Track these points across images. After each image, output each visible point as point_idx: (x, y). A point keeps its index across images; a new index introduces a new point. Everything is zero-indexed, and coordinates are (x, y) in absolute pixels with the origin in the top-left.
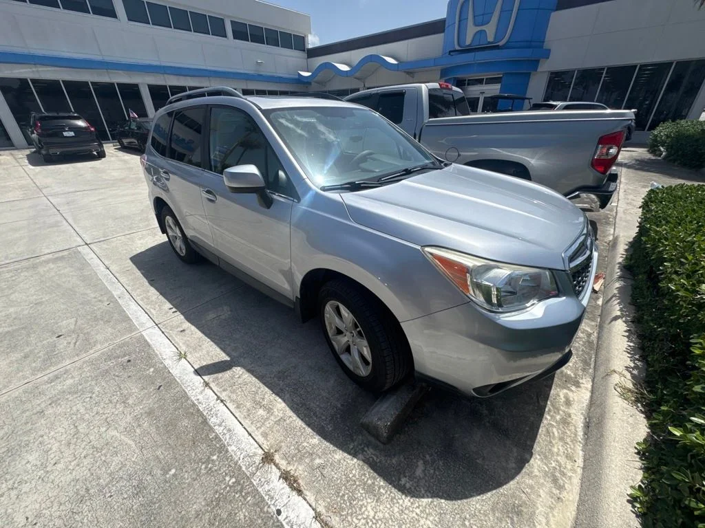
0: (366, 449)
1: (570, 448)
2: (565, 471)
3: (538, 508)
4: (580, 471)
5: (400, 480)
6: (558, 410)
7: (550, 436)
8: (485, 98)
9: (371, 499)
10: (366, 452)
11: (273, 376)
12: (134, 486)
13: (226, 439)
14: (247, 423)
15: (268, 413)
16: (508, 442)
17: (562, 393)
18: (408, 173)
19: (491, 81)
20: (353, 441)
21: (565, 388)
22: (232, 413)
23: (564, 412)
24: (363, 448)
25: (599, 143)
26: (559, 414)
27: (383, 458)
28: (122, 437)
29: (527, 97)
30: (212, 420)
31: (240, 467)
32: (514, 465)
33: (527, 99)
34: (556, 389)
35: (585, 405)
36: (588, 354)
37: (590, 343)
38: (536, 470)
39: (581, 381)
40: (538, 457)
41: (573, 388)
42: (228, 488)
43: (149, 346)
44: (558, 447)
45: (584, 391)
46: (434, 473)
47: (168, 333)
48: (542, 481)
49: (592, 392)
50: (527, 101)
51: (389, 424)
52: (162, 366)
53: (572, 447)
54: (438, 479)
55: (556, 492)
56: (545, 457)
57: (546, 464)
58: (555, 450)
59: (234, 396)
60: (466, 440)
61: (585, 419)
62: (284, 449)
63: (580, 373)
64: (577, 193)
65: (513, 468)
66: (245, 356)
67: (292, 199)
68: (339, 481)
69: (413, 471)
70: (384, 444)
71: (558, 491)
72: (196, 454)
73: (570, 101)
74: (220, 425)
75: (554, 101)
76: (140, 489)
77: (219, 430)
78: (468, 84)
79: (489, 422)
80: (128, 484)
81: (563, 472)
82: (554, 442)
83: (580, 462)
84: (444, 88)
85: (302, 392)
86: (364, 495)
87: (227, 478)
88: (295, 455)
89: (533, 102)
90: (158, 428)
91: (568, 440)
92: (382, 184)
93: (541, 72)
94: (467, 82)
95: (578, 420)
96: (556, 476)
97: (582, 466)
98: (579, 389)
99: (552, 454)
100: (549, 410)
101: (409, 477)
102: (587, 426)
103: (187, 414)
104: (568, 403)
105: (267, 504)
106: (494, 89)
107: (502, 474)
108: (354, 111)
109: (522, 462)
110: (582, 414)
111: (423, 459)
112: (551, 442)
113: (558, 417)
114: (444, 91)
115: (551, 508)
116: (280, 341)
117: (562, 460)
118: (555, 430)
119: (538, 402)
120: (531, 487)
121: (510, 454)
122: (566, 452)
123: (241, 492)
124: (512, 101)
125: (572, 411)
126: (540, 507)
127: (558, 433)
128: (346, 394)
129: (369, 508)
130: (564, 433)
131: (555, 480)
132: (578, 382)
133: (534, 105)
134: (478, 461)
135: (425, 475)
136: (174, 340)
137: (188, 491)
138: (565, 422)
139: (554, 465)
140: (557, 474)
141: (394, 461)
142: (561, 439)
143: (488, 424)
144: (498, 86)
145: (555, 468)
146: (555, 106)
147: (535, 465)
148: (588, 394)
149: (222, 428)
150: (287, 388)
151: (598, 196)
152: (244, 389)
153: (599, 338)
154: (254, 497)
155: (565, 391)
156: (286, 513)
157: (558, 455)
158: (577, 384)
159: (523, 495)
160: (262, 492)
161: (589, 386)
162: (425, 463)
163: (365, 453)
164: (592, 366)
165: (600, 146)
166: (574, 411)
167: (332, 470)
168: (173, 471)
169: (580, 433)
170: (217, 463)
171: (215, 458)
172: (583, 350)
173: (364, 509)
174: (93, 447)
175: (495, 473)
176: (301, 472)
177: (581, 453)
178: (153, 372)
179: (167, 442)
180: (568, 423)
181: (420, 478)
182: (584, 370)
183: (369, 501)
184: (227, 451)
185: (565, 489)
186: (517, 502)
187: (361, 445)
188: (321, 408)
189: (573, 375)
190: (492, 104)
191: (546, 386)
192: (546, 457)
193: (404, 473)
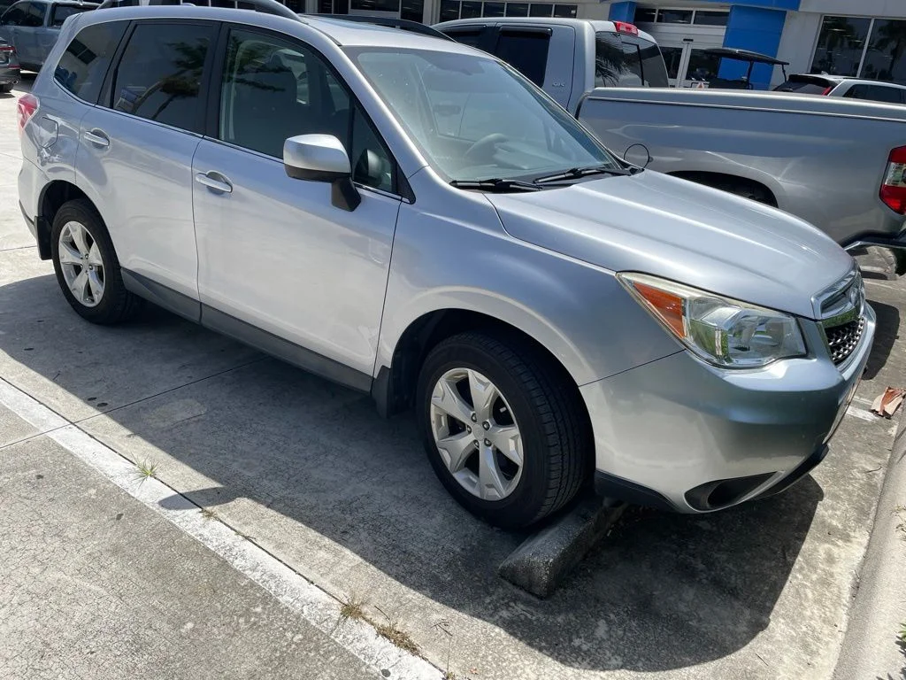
0: (512, 604)
1: (830, 612)
2: (820, 636)
3: (779, 674)
4: (841, 636)
5: (571, 640)
6: (815, 568)
7: (800, 597)
8: (693, 50)
9: (529, 661)
10: (513, 608)
11: (330, 507)
12: (128, 641)
13: (271, 587)
14: (300, 567)
15: (335, 556)
16: (737, 604)
17: (823, 548)
18: (577, 175)
19: (707, 18)
20: (490, 594)
21: (827, 542)
22: (269, 554)
23: (824, 570)
24: (507, 603)
25: (891, 159)
26: (816, 572)
27: (541, 616)
28: (77, 581)
29: (778, 59)
30: (237, 562)
31: (307, 623)
32: (745, 629)
33: (779, 63)
34: (812, 543)
35: (855, 563)
36: (866, 500)
37: (871, 487)
38: (778, 635)
39: (852, 534)
40: (782, 621)
41: (840, 543)
42: (293, 646)
43: (72, 455)
44: (811, 610)
45: (856, 546)
46: (624, 634)
47: (103, 437)
48: (786, 646)
49: (868, 547)
50: (777, 68)
51: (551, 560)
52: (112, 486)
53: (833, 610)
54: (631, 642)
55: (804, 657)
56: (792, 622)
57: (792, 628)
58: (808, 613)
59: (267, 532)
60: (672, 599)
61: (855, 579)
62: (376, 601)
63: (852, 524)
64: (859, 243)
65: (744, 632)
66: (270, 477)
67: (400, 197)
68: (475, 641)
69: (591, 631)
70: (541, 598)
71: (808, 657)
72: (222, 605)
73: (862, 77)
74: (254, 570)
75: (831, 73)
76: (138, 646)
77: (255, 576)
78: (660, 20)
79: (707, 579)
80: (115, 639)
81: (818, 638)
82: (806, 604)
83: (843, 626)
84: (624, 33)
85: (389, 530)
86: (517, 656)
87: (289, 635)
88: (397, 609)
89: (790, 71)
90: (139, 571)
91: (828, 603)
92: (539, 188)
93: (807, 14)
94: (656, 14)
95: (845, 581)
96: (806, 642)
97: (845, 630)
98: (849, 544)
99: (804, 618)
100: (802, 568)
101: (585, 638)
102: (857, 587)
103: (187, 554)
104: (831, 560)
105: (365, 664)
106: (712, 37)
107: (728, 638)
108: (481, 63)
109: (759, 626)
110: (851, 573)
111: (606, 619)
112: (802, 604)
113: (814, 577)
114: (624, 38)
115: (797, 673)
116: (330, 458)
117: (817, 624)
118: (808, 591)
119: (785, 558)
120: (771, 653)
121: (741, 617)
122: (823, 615)
123: (317, 649)
124: (747, 64)
125: (836, 570)
126: (781, 673)
127: (814, 594)
128: (466, 536)
129: (528, 670)
130: (822, 595)
131: (805, 646)
132: (848, 536)
133: (791, 76)
134: (690, 623)
135: (611, 636)
136: (121, 449)
137: (226, 649)
138: (826, 582)
139: (804, 629)
140: (809, 640)
141: (559, 620)
142: (818, 601)
143: (705, 581)
144: (720, 31)
145: (805, 634)
146: (833, 85)
147: (778, 630)
148: (862, 551)
149: (259, 574)
150: (362, 526)
151: (893, 250)
152: (282, 523)
153: (885, 480)
154: (341, 655)
155: (827, 546)
156: (399, 674)
157: (811, 619)
158: (847, 538)
159: (758, 661)
160: (352, 651)
161: (865, 541)
162: (609, 622)
163: (510, 609)
164: (872, 516)
165: (893, 164)
166: (839, 570)
167: (462, 628)
168: (190, 625)
169: (846, 595)
170: (265, 616)
171: (259, 610)
172: (859, 495)
173: (519, 672)
174: (29, 593)
175: (717, 636)
176: (411, 629)
177: (845, 617)
178: (96, 495)
179: (164, 589)
180: (829, 584)
181: (604, 640)
182: (858, 521)
183: (527, 662)
184: (277, 602)
185: (819, 654)
186: (749, 668)
187: (503, 599)
188: (426, 552)
189: (840, 526)
190: (707, 66)
191: (797, 539)
192: (794, 621)
193: (577, 633)
